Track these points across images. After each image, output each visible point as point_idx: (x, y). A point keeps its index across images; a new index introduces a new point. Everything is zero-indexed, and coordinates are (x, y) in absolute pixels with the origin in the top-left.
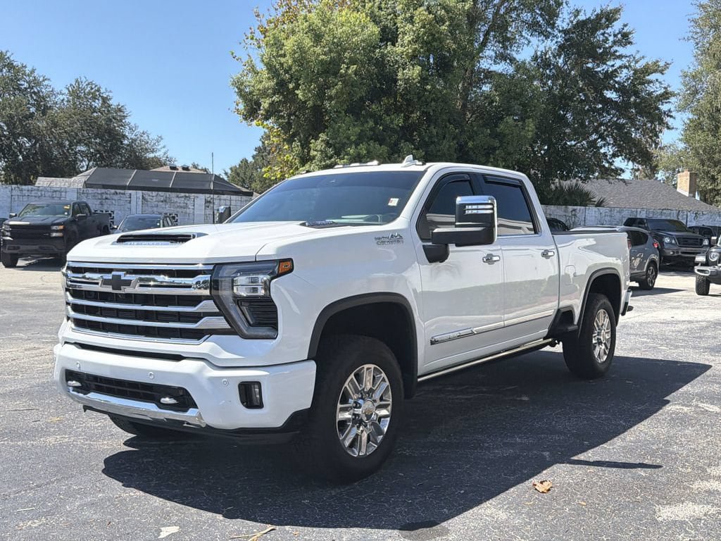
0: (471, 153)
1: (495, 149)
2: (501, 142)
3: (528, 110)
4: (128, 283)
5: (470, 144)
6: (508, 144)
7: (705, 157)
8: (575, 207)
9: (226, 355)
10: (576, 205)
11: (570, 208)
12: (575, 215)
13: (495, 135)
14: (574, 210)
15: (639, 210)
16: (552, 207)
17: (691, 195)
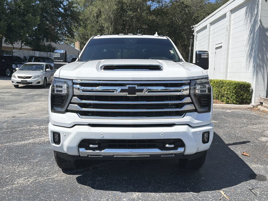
0: (13, 28)
1: (23, 27)
2: (26, 24)
3: (36, 12)
4: (141, 91)
5: (13, 24)
6: (29, 25)
7: (82, 37)
8: (51, 53)
9: (196, 121)
10: (51, 52)
11: (49, 53)
12: (51, 56)
13: (24, 21)
14: (50, 54)
15: (73, 55)
16: (42, 53)
17: (80, 50)
